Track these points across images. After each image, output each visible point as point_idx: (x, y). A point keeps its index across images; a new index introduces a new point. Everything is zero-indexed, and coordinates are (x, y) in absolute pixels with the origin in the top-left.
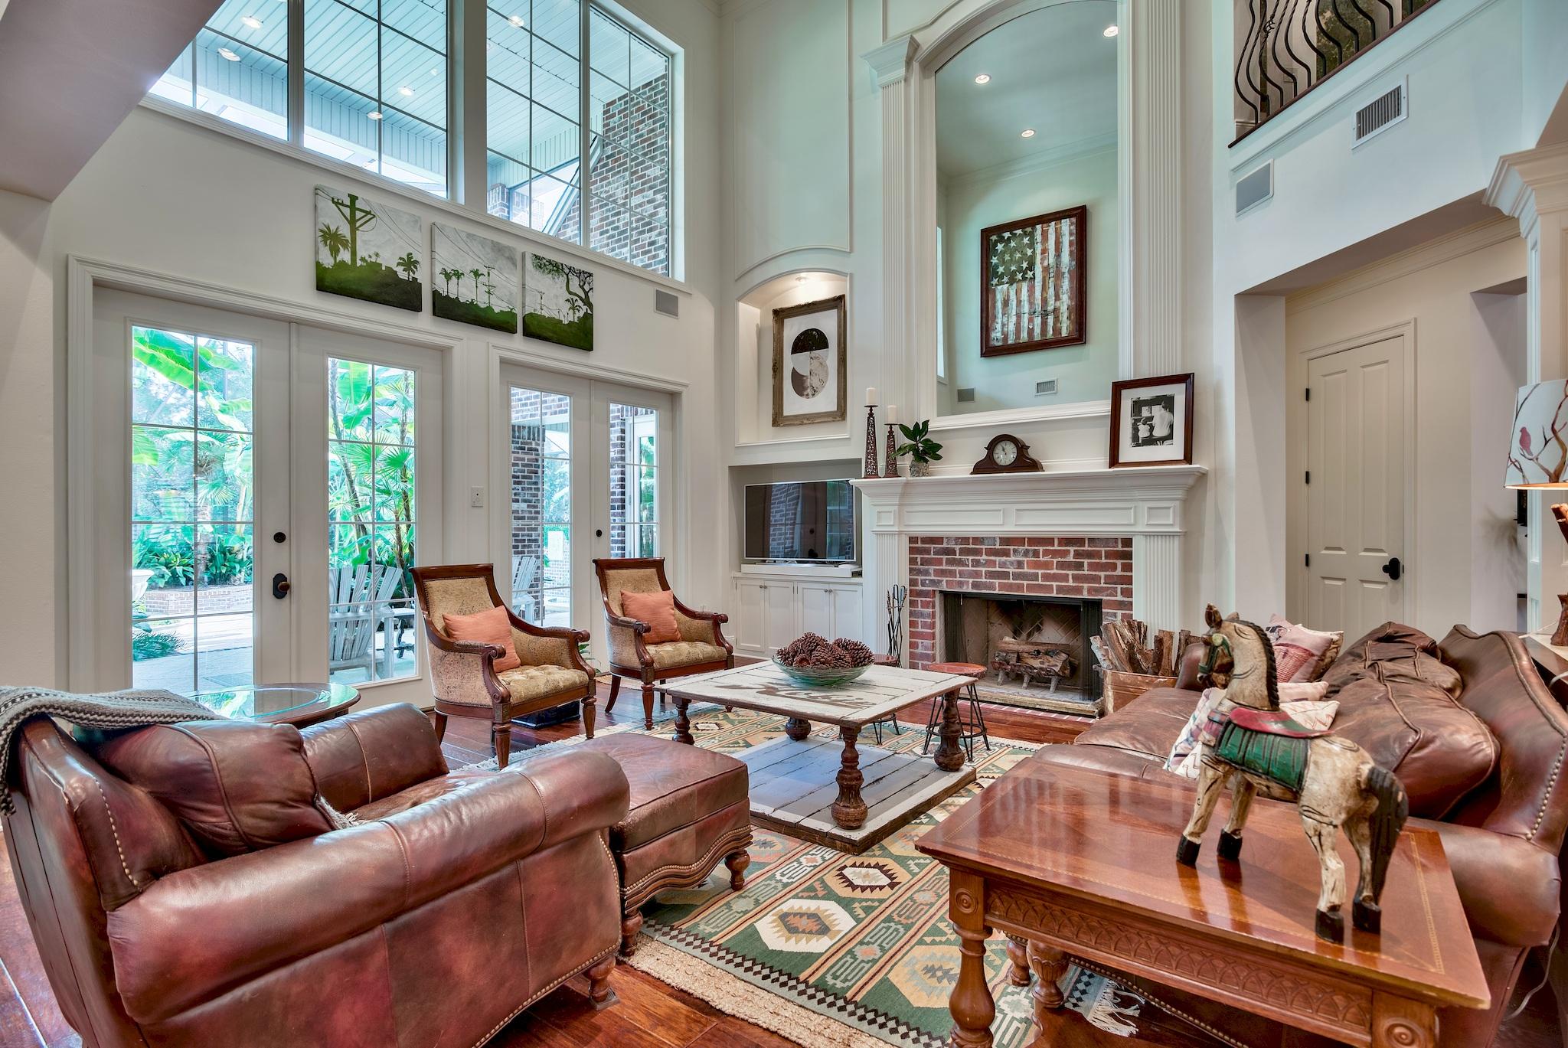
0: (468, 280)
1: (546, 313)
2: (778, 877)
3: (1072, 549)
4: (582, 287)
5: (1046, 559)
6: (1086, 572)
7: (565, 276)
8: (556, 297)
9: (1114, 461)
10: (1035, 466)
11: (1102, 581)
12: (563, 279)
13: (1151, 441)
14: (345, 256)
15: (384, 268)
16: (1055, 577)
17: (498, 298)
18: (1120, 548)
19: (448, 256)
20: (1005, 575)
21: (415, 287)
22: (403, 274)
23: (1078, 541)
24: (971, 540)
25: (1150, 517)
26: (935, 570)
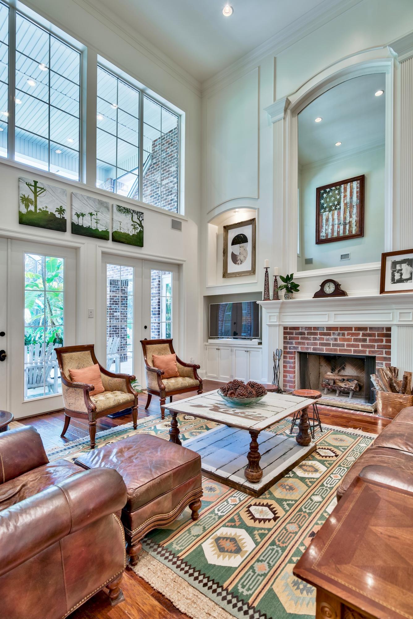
0: (87, 218)
1: (122, 231)
2: (216, 512)
3: (361, 332)
4: (138, 219)
5: (348, 337)
6: (368, 343)
7: (131, 214)
8: (127, 224)
9: (382, 290)
10: (343, 294)
11: (376, 347)
12: (129, 216)
13: (401, 281)
14: (32, 208)
15: (49, 213)
16: (353, 346)
17: (100, 224)
18: (385, 332)
19: (78, 207)
20: (329, 345)
21: (64, 221)
22: (58, 216)
23: (365, 329)
24: (312, 329)
25: (400, 317)
26: (295, 342)
